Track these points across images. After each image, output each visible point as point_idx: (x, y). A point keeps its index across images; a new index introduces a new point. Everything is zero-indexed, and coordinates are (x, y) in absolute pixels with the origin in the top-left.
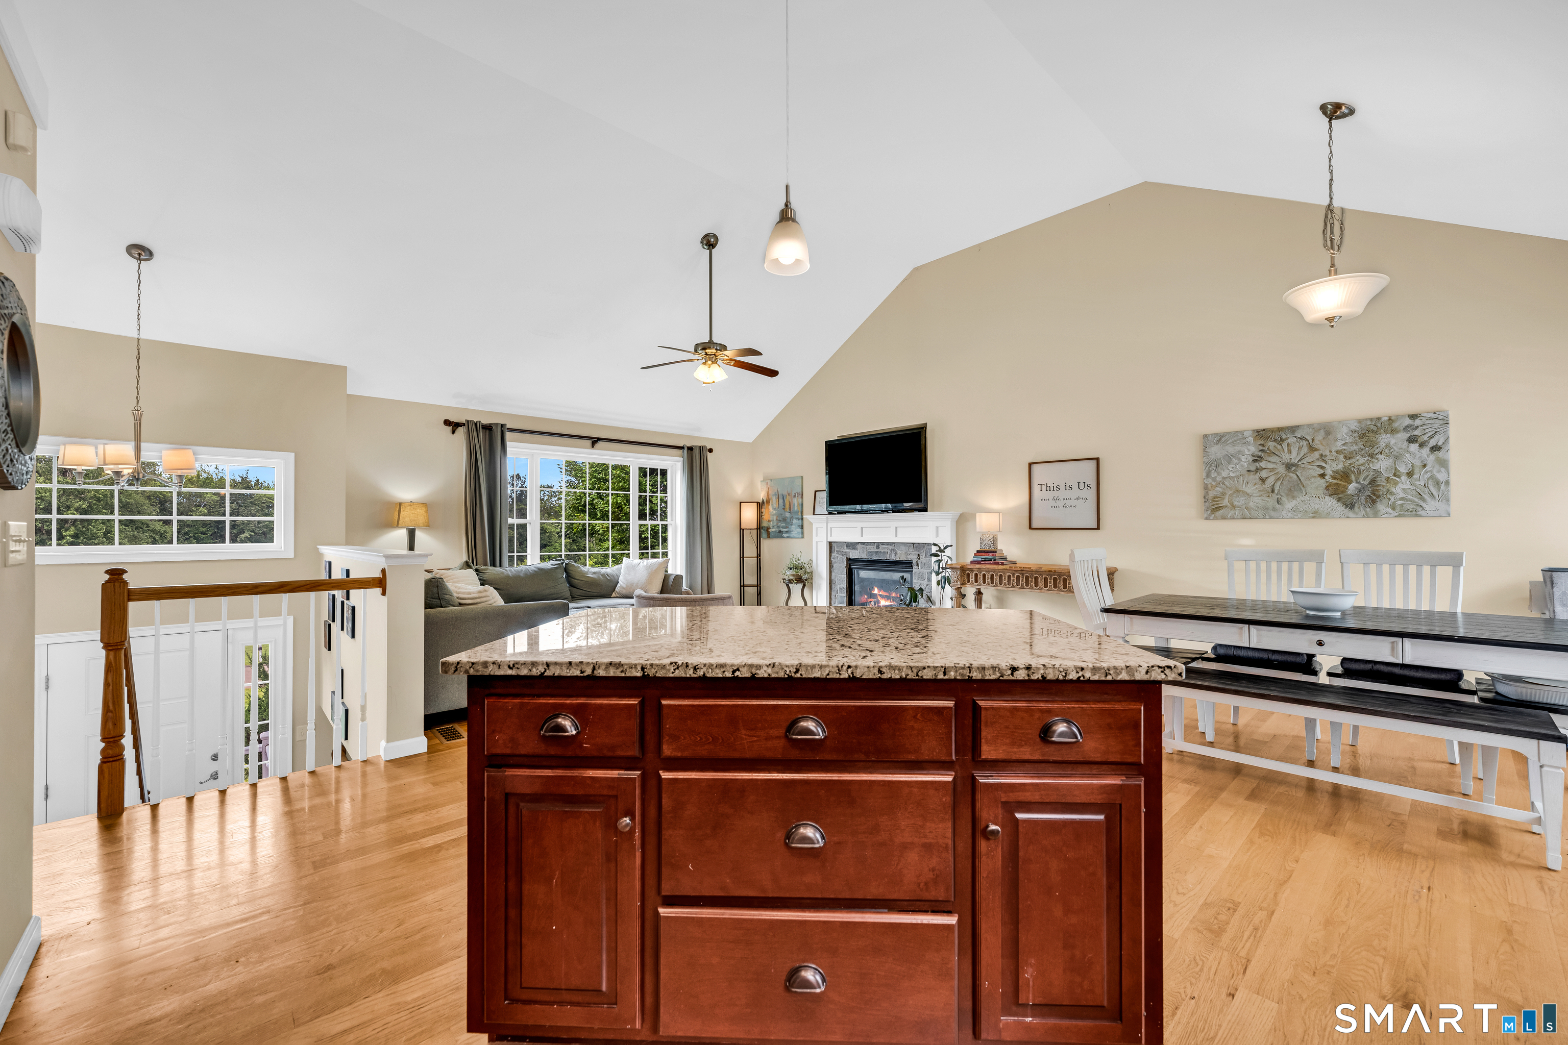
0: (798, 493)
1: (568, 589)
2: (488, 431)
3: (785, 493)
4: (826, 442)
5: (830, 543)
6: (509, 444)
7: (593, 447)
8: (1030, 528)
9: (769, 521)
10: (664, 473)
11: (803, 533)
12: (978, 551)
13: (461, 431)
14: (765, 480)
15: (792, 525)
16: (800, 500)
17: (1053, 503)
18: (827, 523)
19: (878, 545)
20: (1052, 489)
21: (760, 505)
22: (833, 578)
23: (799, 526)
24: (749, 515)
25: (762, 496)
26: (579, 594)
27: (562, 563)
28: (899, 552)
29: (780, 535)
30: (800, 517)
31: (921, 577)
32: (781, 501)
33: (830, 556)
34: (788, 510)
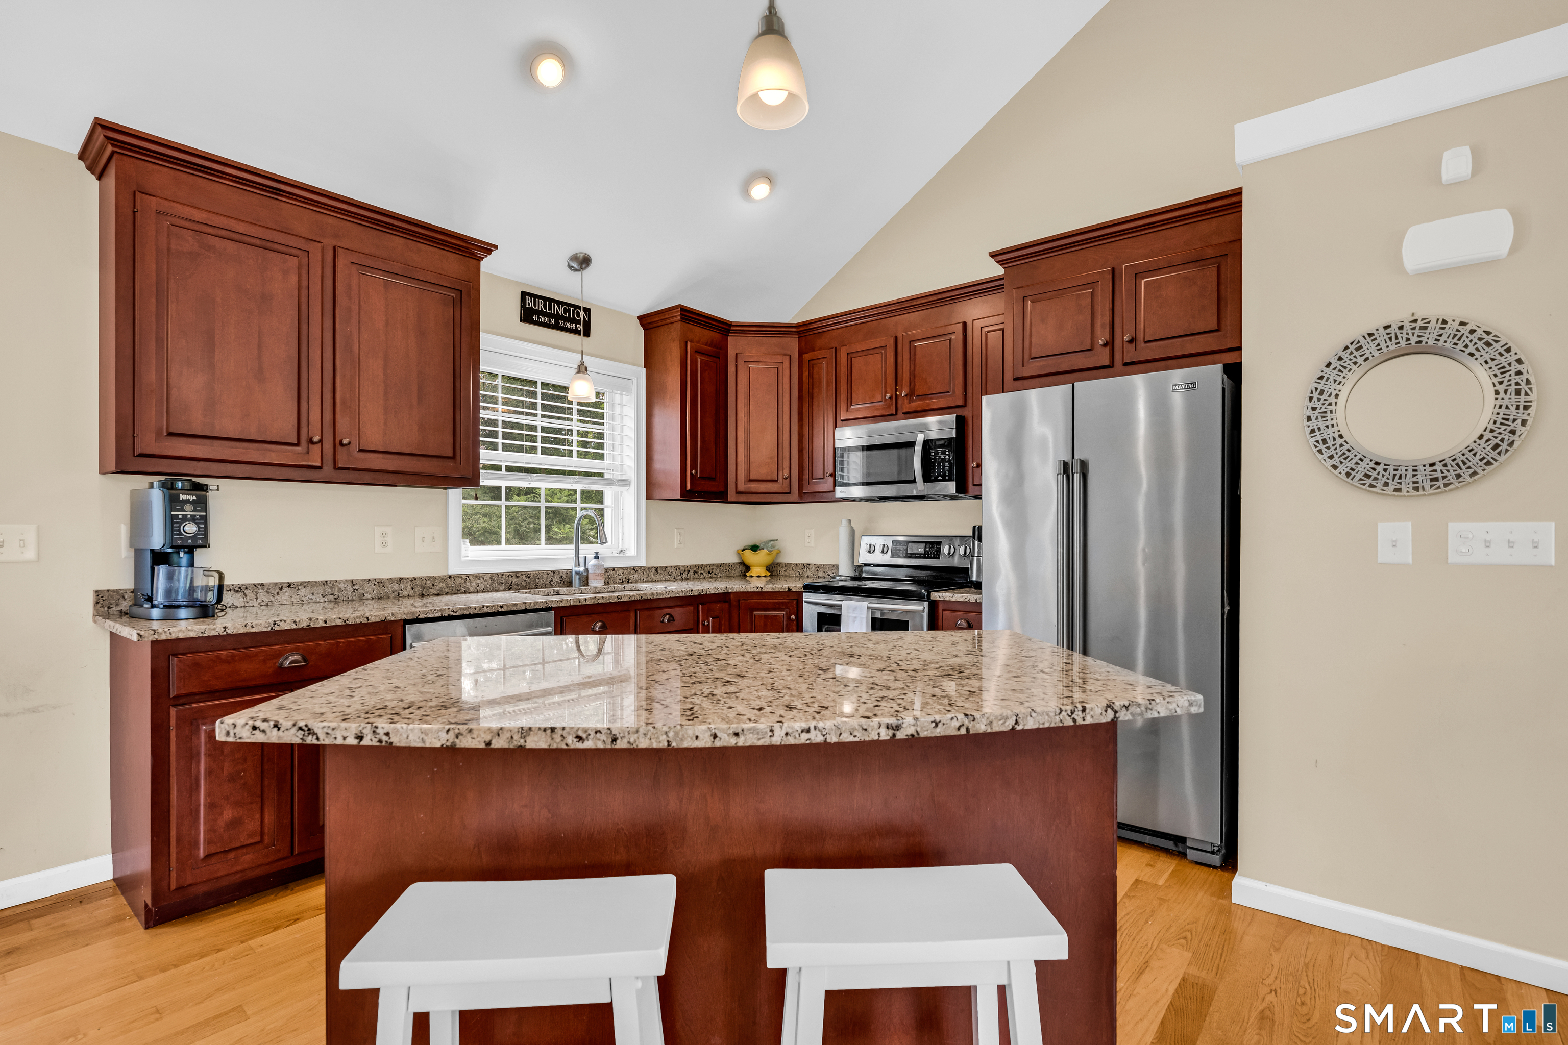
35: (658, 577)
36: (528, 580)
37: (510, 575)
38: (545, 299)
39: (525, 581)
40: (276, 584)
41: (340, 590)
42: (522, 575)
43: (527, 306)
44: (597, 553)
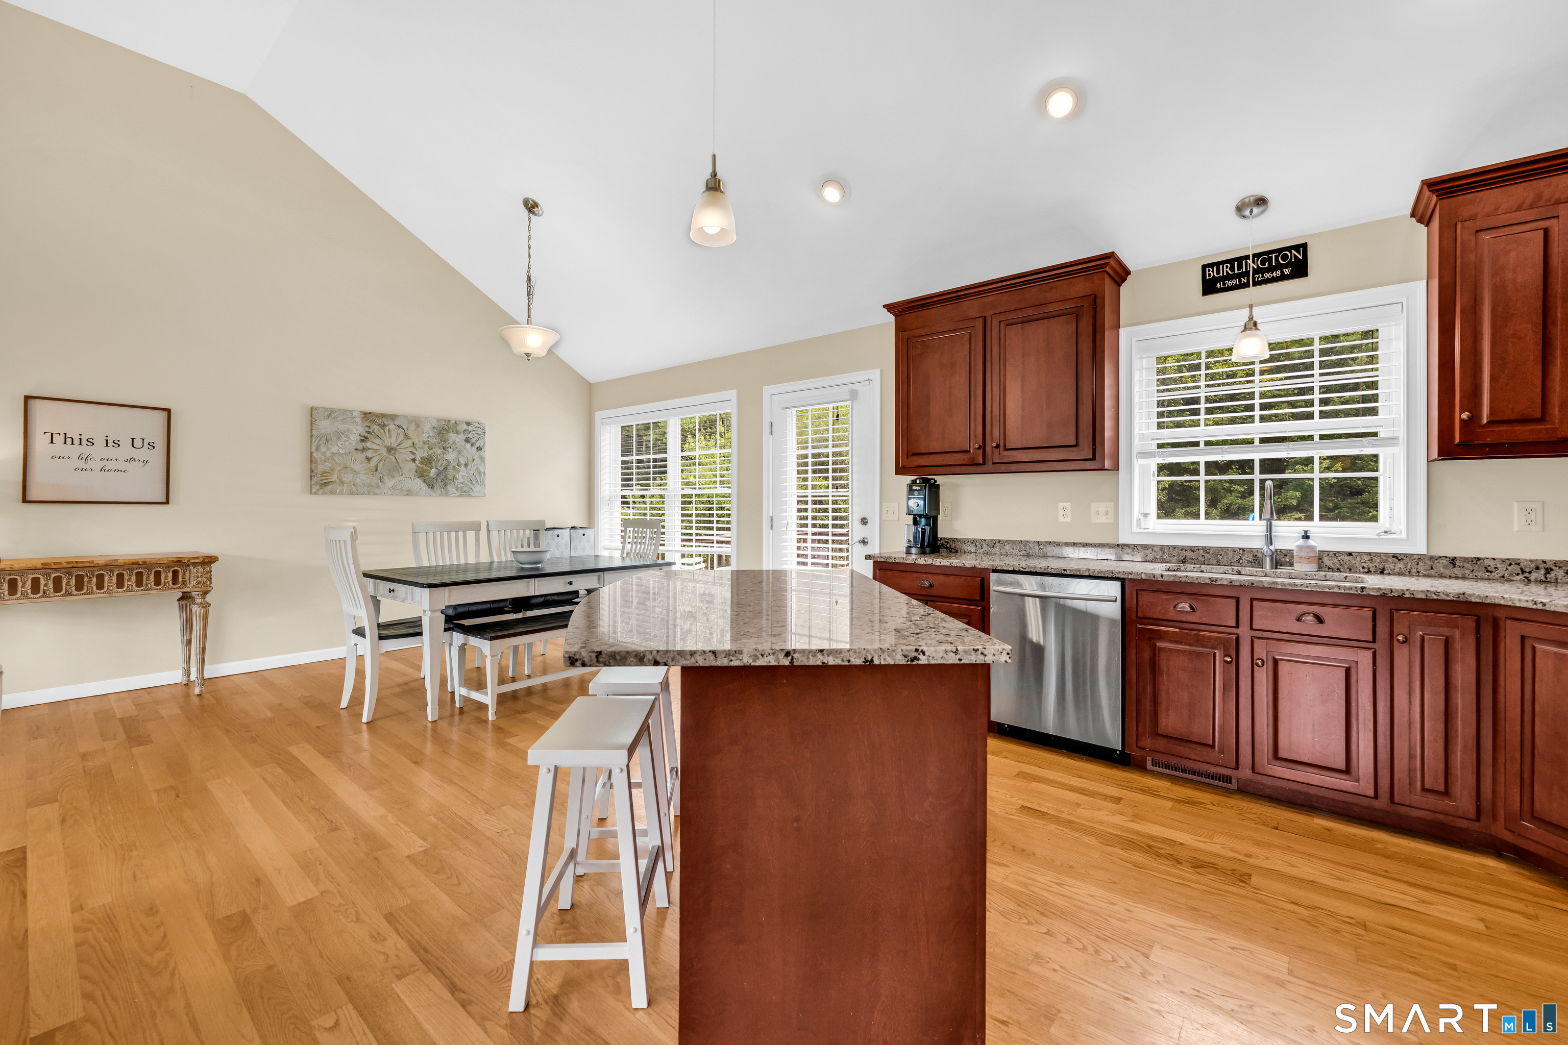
8: (25, 500)
17: (81, 464)
20: (76, 442)
35: (1457, 571)
36: (1207, 555)
37: (1184, 549)
38: (1231, 261)
39: (1203, 556)
40: (992, 540)
41: (1030, 548)
42: (1198, 549)
43: (1207, 278)
44: (1306, 532)
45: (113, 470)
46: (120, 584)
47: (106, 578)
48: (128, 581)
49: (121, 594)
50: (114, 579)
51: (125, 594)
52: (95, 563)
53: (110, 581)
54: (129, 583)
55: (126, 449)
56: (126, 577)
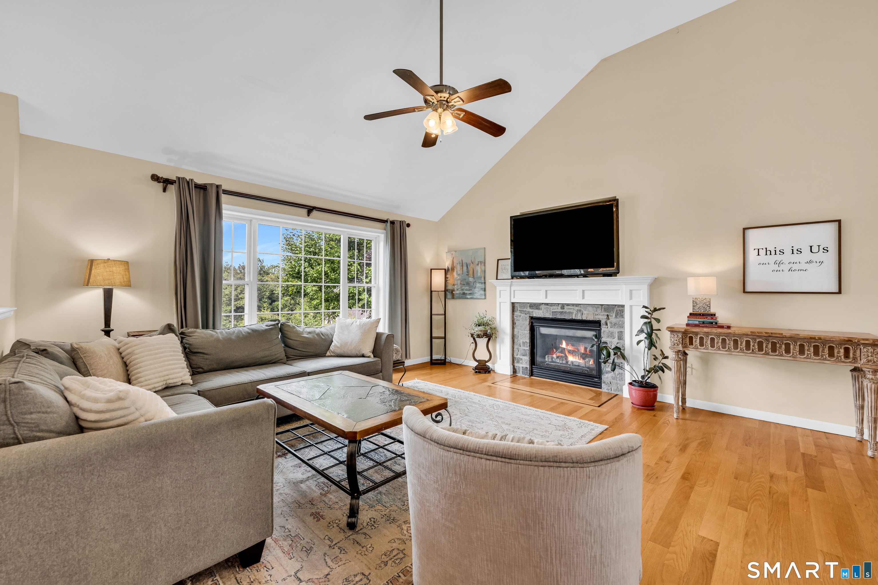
0: (481, 262)
1: (283, 350)
2: (202, 191)
3: (469, 262)
4: (511, 217)
5: (513, 304)
6: (224, 206)
7: (308, 216)
8: (744, 292)
9: (454, 285)
10: (369, 242)
11: (485, 295)
12: (691, 314)
13: (172, 189)
14: (449, 251)
15: (475, 288)
16: (483, 268)
17: (776, 267)
18: (511, 287)
19: (563, 306)
20: (773, 253)
21: (446, 271)
22: (515, 333)
23: (482, 289)
24: (438, 280)
25: (447, 264)
26: (295, 354)
27: (278, 324)
28: (585, 312)
29: (463, 296)
30: (483, 281)
31: (611, 335)
32: (465, 268)
33: (513, 314)
34: (472, 276)
45: (797, 270)
46: (802, 351)
47: (792, 347)
48: (807, 351)
49: (802, 360)
50: (798, 348)
51: (805, 360)
52: (784, 335)
53: (794, 349)
54: (808, 352)
55: (806, 255)
56: (806, 348)
